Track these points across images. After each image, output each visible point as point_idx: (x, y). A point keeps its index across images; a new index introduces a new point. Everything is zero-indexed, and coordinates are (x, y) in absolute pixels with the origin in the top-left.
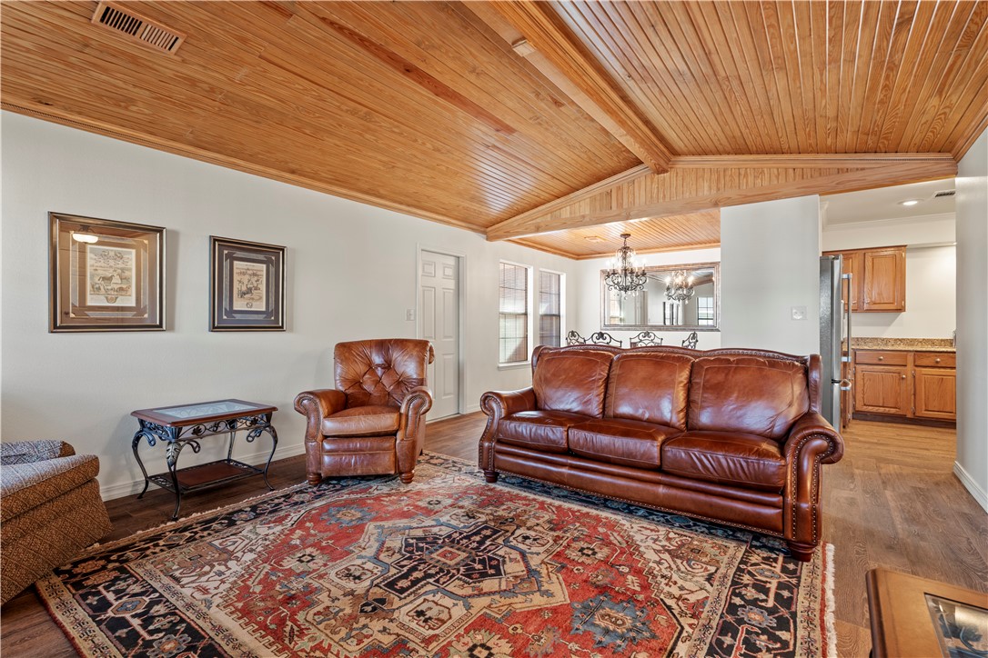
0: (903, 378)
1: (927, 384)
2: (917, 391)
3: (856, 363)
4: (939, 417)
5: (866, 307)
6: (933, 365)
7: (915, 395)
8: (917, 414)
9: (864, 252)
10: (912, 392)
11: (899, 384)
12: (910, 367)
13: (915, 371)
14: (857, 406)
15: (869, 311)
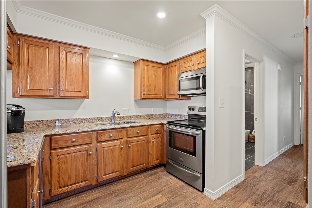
0: (90, 155)
1: (105, 154)
2: (99, 162)
3: (51, 149)
4: (111, 177)
5: (61, 93)
6: (108, 139)
7: (97, 165)
8: (99, 181)
9: (59, 45)
10: (96, 164)
11: (87, 159)
12: (94, 143)
13: (97, 146)
14: (53, 191)
15: (63, 97)
